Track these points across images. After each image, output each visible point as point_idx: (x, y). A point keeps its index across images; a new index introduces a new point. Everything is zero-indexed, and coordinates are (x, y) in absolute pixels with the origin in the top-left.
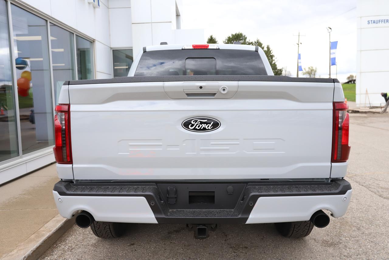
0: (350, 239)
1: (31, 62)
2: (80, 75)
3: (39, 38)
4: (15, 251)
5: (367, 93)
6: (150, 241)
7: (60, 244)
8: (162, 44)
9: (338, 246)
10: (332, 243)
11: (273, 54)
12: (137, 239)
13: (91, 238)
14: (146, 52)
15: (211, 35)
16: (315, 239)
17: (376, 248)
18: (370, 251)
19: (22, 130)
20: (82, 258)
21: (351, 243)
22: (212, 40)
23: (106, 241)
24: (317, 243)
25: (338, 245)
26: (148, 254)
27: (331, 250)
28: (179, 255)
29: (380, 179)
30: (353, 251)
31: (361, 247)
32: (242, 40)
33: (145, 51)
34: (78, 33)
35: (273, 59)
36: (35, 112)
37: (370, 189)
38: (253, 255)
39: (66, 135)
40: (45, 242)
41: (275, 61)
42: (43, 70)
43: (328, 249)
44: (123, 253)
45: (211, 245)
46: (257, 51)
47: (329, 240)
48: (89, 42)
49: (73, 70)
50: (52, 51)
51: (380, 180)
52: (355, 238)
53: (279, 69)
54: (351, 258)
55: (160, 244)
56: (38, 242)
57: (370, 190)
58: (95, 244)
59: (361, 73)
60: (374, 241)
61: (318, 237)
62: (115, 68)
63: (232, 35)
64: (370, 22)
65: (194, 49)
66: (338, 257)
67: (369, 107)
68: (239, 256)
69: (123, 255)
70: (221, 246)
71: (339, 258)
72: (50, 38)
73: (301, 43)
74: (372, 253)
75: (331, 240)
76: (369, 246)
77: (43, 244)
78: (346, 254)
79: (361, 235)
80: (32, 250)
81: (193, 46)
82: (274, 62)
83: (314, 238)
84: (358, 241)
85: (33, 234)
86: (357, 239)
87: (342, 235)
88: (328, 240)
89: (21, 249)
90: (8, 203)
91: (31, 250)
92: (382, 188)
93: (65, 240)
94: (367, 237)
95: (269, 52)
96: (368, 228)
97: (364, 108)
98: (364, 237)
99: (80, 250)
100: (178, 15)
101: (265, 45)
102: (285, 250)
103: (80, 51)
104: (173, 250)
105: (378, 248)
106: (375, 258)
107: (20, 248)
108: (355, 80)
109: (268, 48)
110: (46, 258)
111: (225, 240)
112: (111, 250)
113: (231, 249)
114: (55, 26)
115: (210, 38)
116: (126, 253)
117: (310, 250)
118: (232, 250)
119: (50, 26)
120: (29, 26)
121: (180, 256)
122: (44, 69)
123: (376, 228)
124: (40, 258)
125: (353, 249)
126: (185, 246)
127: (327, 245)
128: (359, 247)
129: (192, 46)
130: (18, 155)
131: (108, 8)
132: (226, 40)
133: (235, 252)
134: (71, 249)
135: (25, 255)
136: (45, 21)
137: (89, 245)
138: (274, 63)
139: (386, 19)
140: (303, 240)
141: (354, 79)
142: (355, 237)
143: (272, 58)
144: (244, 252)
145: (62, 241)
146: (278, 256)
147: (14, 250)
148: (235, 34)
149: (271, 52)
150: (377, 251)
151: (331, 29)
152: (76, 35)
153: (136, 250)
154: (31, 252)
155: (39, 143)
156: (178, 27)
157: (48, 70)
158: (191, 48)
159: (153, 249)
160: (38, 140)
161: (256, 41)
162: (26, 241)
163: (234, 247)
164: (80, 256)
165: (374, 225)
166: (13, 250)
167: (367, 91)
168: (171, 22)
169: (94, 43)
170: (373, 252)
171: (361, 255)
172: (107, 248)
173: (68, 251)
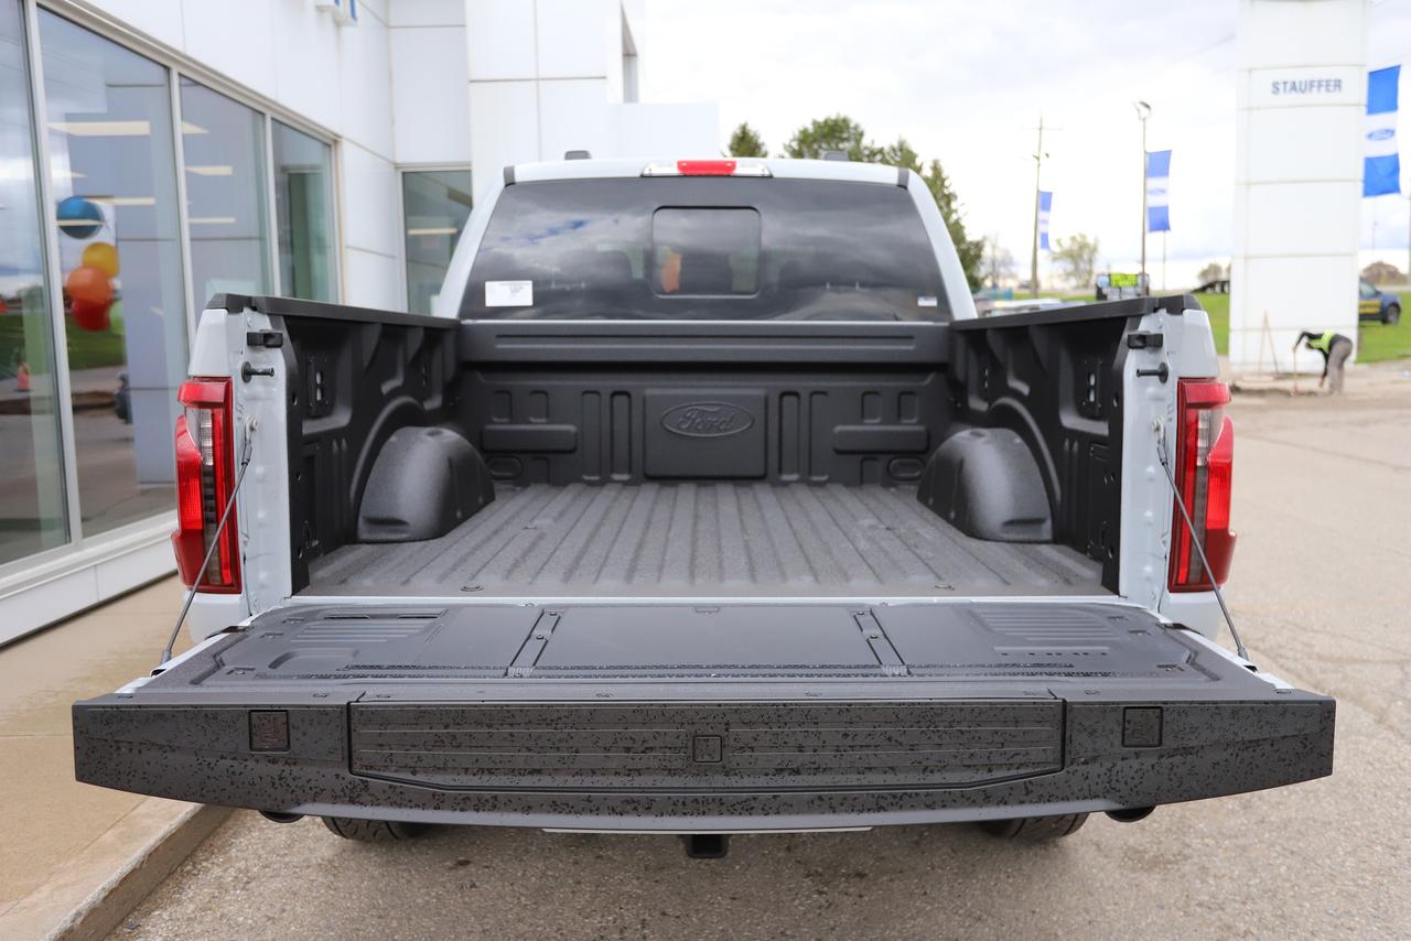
0: (1217, 843)
1: (118, 209)
2: (290, 256)
3: (140, 128)
4: (45, 890)
5: (1266, 328)
6: (527, 852)
7: (206, 860)
8: (570, 155)
9: (1178, 870)
10: (1157, 857)
11: (951, 190)
12: (478, 842)
13: (318, 839)
14: (513, 183)
15: (743, 123)
16: (1098, 845)
17: (1307, 875)
18: (1288, 885)
19: (80, 445)
20: (285, 915)
21: (1221, 856)
22: (746, 144)
23: (368, 851)
24: (1106, 857)
25: (1177, 864)
26: (519, 898)
27: (1152, 883)
28: (627, 903)
29: (1315, 627)
30: (1227, 885)
31: (1255, 871)
32: (847, 139)
33: (510, 183)
34: (278, 113)
35: (954, 205)
36: (132, 384)
37: (1282, 661)
38: (884, 903)
39: (216, 492)
40: (153, 856)
41: (960, 214)
42: (155, 240)
43: (1143, 878)
44: (429, 894)
45: (738, 867)
46: (903, 186)
47: (1148, 846)
48: (319, 144)
49: (262, 239)
50: (187, 173)
51: (1313, 631)
52: (1235, 840)
53: (971, 243)
54: (1220, 912)
55: (561, 861)
56: (127, 857)
57: (1282, 666)
58: (330, 862)
59: (1247, 258)
60: (1300, 848)
61: (1108, 834)
62: (412, 232)
63: (815, 123)
64: (1281, 87)
65: (685, 176)
66: (1179, 909)
67: (1271, 374)
68: (837, 906)
69: (427, 902)
70: (772, 868)
71: (1182, 913)
72: (182, 128)
73: (1047, 155)
74: (1292, 893)
75: (1155, 847)
76: (1283, 869)
77: (145, 865)
78: (1207, 898)
79: (1255, 827)
80: (104, 889)
81: (680, 165)
82: (954, 217)
83: (1095, 839)
84: (1244, 849)
85: (112, 826)
86: (1242, 841)
87: (1190, 827)
88: (1141, 848)
89: (66, 885)
90: (28, 710)
91: (100, 887)
92: (1320, 657)
93: (223, 849)
94: (1274, 834)
95: (939, 183)
96: (1279, 803)
97: (1256, 378)
98: (1267, 835)
99: (276, 884)
100: (629, 54)
101: (924, 160)
102: (996, 884)
103: (290, 175)
104: (604, 885)
105: (1312, 874)
106: (1305, 912)
107: (61, 882)
108: (1224, 284)
109: (936, 169)
110: (157, 913)
111: (789, 849)
112: (387, 885)
113: (808, 882)
114: (196, 88)
115: (738, 132)
116: (438, 897)
117: (1083, 885)
118: (810, 883)
119: (180, 85)
120: (111, 86)
121: (629, 907)
122: (159, 236)
123: (1305, 803)
124: (136, 913)
125: (1230, 878)
126: (647, 868)
127: (1140, 865)
128: (1250, 870)
129: (676, 165)
130: (67, 536)
131: (388, 27)
132: (794, 140)
133: (820, 893)
134: (245, 879)
135: (78, 907)
136: (162, 69)
137: (308, 867)
138: (957, 222)
139: (1333, 77)
140: (1056, 846)
141: (1223, 277)
142: (1236, 837)
143: (948, 204)
144: (851, 890)
145: (216, 851)
146: (972, 906)
147: (42, 888)
148: (826, 122)
149: (946, 183)
150: (1311, 887)
151: (1148, 106)
152: (273, 119)
153: (473, 886)
154: (102, 896)
155: (144, 493)
156: (630, 93)
157: (172, 240)
158: (675, 171)
159: (533, 879)
160: (142, 483)
161: (896, 145)
162: (86, 852)
163: (821, 875)
164: (278, 905)
165: (1297, 792)
166: (37, 886)
167: (1266, 320)
168: (604, 78)
169: (336, 148)
170: (1296, 888)
171: (1258, 901)
172: (373, 878)
173: (234, 886)
